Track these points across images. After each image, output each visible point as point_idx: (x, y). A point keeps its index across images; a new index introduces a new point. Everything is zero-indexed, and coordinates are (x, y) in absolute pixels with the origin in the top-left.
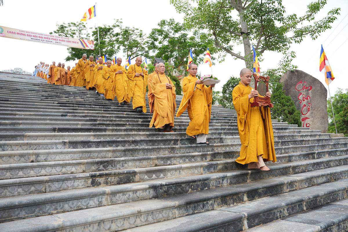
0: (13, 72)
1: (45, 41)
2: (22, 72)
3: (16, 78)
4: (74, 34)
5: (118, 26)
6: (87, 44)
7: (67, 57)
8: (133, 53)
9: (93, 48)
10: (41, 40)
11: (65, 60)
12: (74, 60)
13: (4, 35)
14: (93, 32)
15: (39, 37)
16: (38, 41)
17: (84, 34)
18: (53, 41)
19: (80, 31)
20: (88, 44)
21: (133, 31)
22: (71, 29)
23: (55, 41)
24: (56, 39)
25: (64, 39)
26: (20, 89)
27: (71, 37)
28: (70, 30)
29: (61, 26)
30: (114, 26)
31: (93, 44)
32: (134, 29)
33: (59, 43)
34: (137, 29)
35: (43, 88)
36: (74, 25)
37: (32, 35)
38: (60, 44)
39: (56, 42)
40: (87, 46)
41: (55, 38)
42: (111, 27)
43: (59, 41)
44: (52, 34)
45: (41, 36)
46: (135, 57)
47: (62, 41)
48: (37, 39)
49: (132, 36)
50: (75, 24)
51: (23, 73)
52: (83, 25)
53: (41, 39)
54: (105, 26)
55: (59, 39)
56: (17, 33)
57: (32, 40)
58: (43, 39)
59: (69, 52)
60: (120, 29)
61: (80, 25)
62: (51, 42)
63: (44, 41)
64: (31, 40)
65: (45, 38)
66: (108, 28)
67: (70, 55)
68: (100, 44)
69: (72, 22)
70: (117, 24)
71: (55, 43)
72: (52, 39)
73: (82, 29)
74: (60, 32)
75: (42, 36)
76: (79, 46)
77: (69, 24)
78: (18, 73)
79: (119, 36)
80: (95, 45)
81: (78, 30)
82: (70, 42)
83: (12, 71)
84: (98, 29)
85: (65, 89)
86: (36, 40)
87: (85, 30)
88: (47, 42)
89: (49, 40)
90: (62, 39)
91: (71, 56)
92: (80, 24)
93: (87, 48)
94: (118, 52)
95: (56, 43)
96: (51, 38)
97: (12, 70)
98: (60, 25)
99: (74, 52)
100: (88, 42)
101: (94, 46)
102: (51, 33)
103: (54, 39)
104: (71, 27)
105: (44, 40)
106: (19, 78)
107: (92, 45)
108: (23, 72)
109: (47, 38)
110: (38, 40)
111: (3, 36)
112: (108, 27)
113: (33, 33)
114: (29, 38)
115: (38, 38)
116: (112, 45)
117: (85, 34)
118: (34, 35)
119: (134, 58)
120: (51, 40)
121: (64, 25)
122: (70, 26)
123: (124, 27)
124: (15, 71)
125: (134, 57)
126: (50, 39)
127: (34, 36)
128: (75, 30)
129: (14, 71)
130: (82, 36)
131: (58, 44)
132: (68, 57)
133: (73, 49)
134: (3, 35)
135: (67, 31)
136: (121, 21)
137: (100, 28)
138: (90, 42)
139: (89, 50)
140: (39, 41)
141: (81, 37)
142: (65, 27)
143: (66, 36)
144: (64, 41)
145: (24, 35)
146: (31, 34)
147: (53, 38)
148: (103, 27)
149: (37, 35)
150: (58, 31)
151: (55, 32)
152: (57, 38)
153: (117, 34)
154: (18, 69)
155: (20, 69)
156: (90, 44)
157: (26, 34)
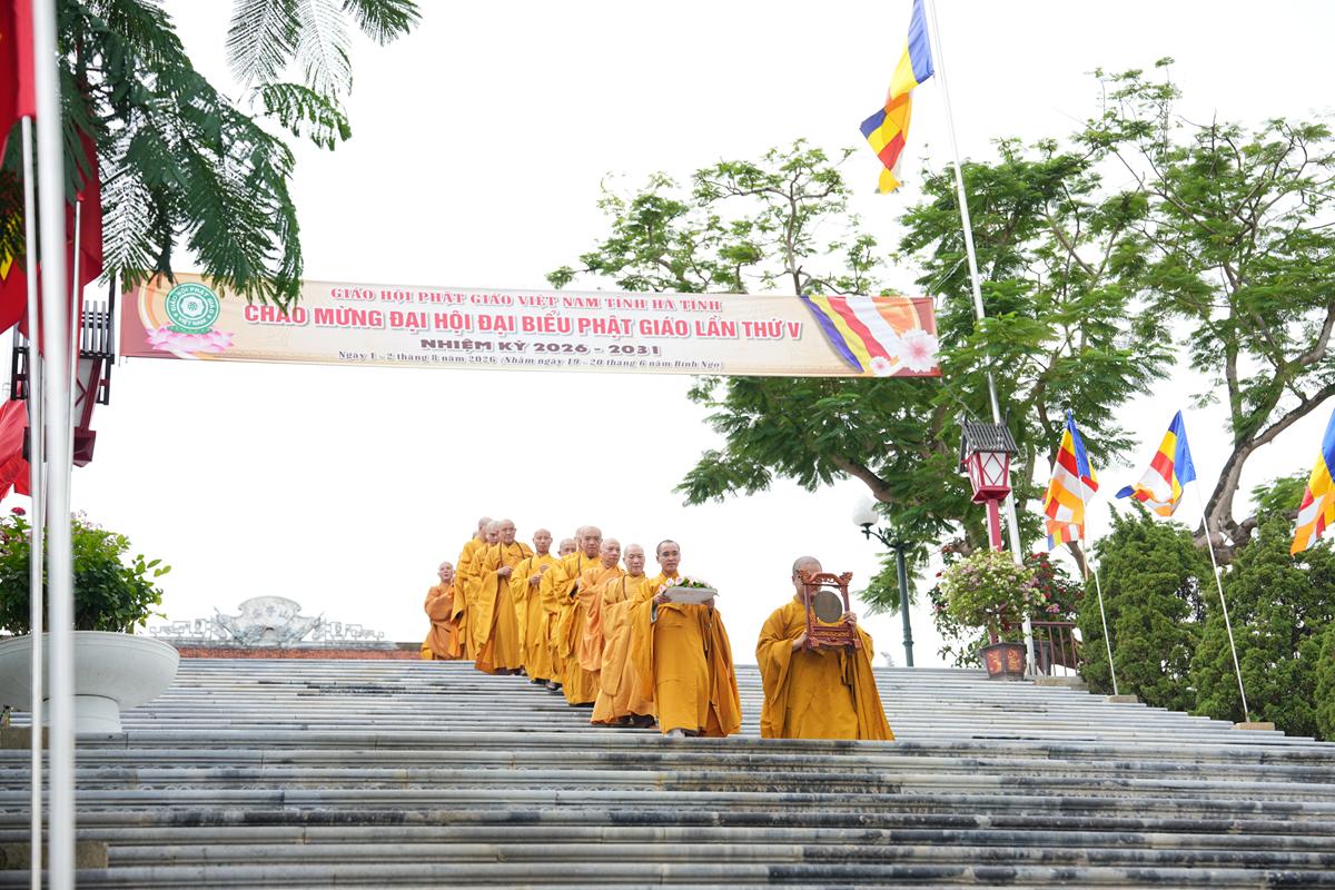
0: (229, 636)
1: (530, 352)
2: (295, 627)
3: (330, 689)
4: (749, 255)
5: (1139, 129)
6: (875, 335)
7: (692, 466)
8: (1289, 358)
9: (924, 365)
10: (502, 346)
11: (684, 495)
12: (753, 487)
13: (221, 341)
14: (907, 221)
15: (485, 323)
16: (476, 353)
17: (821, 247)
18: (591, 339)
19: (794, 223)
20: (881, 331)
21: (1276, 154)
22: (716, 219)
23: (606, 341)
24: (613, 321)
25: (678, 314)
26: (544, 811)
27: (724, 286)
28: (710, 227)
29: (640, 203)
30: (1102, 141)
31: (926, 326)
32: (1275, 137)
33: (643, 350)
34: (1312, 133)
35: (704, 784)
36: (742, 182)
37: (431, 309)
38: (651, 357)
39: (616, 349)
40: (875, 349)
41: (603, 313)
42: (1066, 148)
43: (637, 339)
44: (568, 286)
45: (493, 311)
46: (1320, 398)
47: (667, 328)
48: (466, 345)
49: (1266, 199)
50: (750, 173)
51: (308, 639)
52: (819, 168)
53: (494, 337)
54: (1013, 147)
55: (636, 316)
56: (318, 311)
57: (430, 352)
58: (511, 338)
59: (715, 418)
60: (1153, 153)
61: (792, 176)
62: (581, 348)
63: (518, 355)
64: (422, 352)
65: (527, 323)
66: (1038, 169)
67: (720, 443)
68: (988, 313)
69: (729, 160)
70: (1132, 111)
71: (607, 355)
72: (583, 324)
73: (808, 202)
74: (630, 255)
75: (505, 312)
76: (809, 357)
77: (702, 175)
78: (268, 641)
79: (1139, 226)
80: (945, 325)
81: (775, 221)
82: (729, 329)
83: (223, 626)
84: (958, 186)
85: (888, 776)
86: (462, 353)
87: (835, 207)
88: (548, 355)
89: (560, 339)
90: (660, 316)
91: (733, 448)
92: (795, 166)
93: (876, 368)
94: (1161, 365)
95: (617, 358)
96: (575, 314)
97: (221, 623)
98: (629, 198)
99: (755, 417)
100: (886, 316)
101: (933, 343)
102: (562, 277)
103: (599, 326)
104: (717, 206)
105: (520, 347)
106: (354, 689)
107: (916, 333)
108: (304, 631)
109: (545, 324)
110: (478, 345)
111: (220, 356)
112: (1034, 158)
113: (436, 298)
114: (409, 340)
115: (477, 335)
116: (1094, 310)
117: (832, 247)
118: (445, 309)
119: (1307, 406)
120: (575, 339)
121: (666, 195)
122: (708, 195)
123: (1183, 138)
124: (242, 626)
125: (1311, 394)
126: (565, 326)
127: (441, 321)
128: (746, 227)
129: (235, 629)
130: (813, 267)
131: (636, 357)
132: (706, 464)
133: (748, 390)
134: (216, 340)
135: (684, 239)
136: (1159, 77)
137: (976, 175)
138: (897, 310)
139: (893, 378)
140: (484, 352)
141: (802, 279)
142: (674, 209)
143: (686, 287)
144: (682, 329)
145: (371, 320)
146: (416, 307)
147: (590, 313)
148: (995, 161)
149: (466, 309)
150: (619, 247)
151: (594, 265)
152: (621, 314)
153: (1126, 209)
154: (271, 609)
155: (284, 601)
156: (901, 324)
157: (386, 308)
